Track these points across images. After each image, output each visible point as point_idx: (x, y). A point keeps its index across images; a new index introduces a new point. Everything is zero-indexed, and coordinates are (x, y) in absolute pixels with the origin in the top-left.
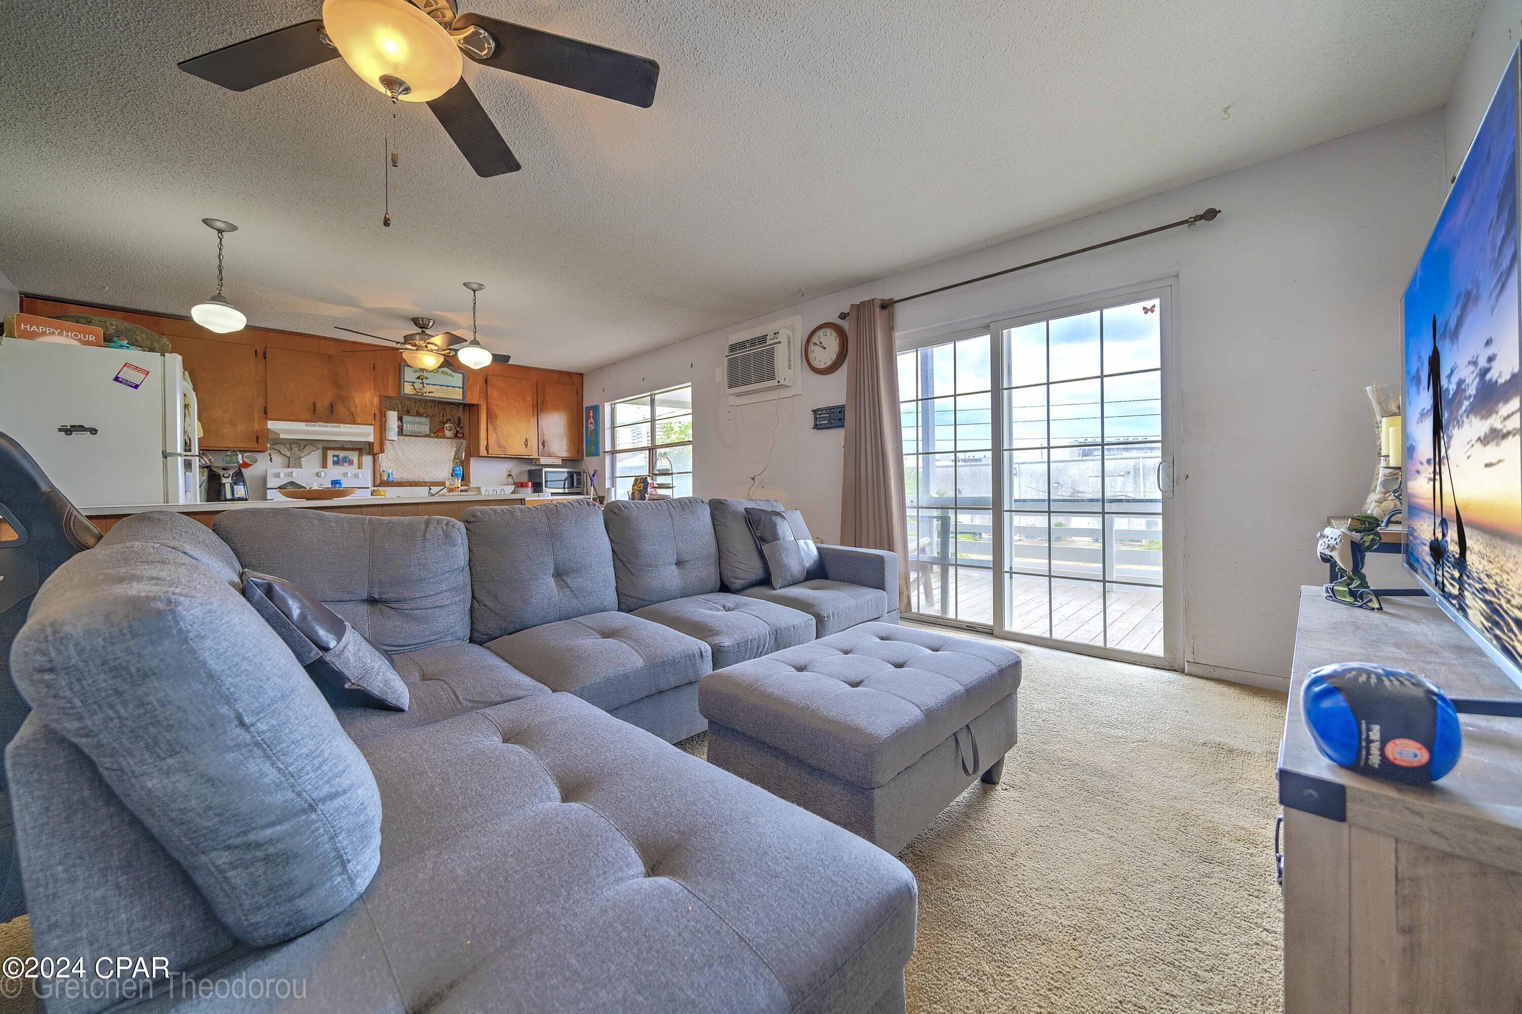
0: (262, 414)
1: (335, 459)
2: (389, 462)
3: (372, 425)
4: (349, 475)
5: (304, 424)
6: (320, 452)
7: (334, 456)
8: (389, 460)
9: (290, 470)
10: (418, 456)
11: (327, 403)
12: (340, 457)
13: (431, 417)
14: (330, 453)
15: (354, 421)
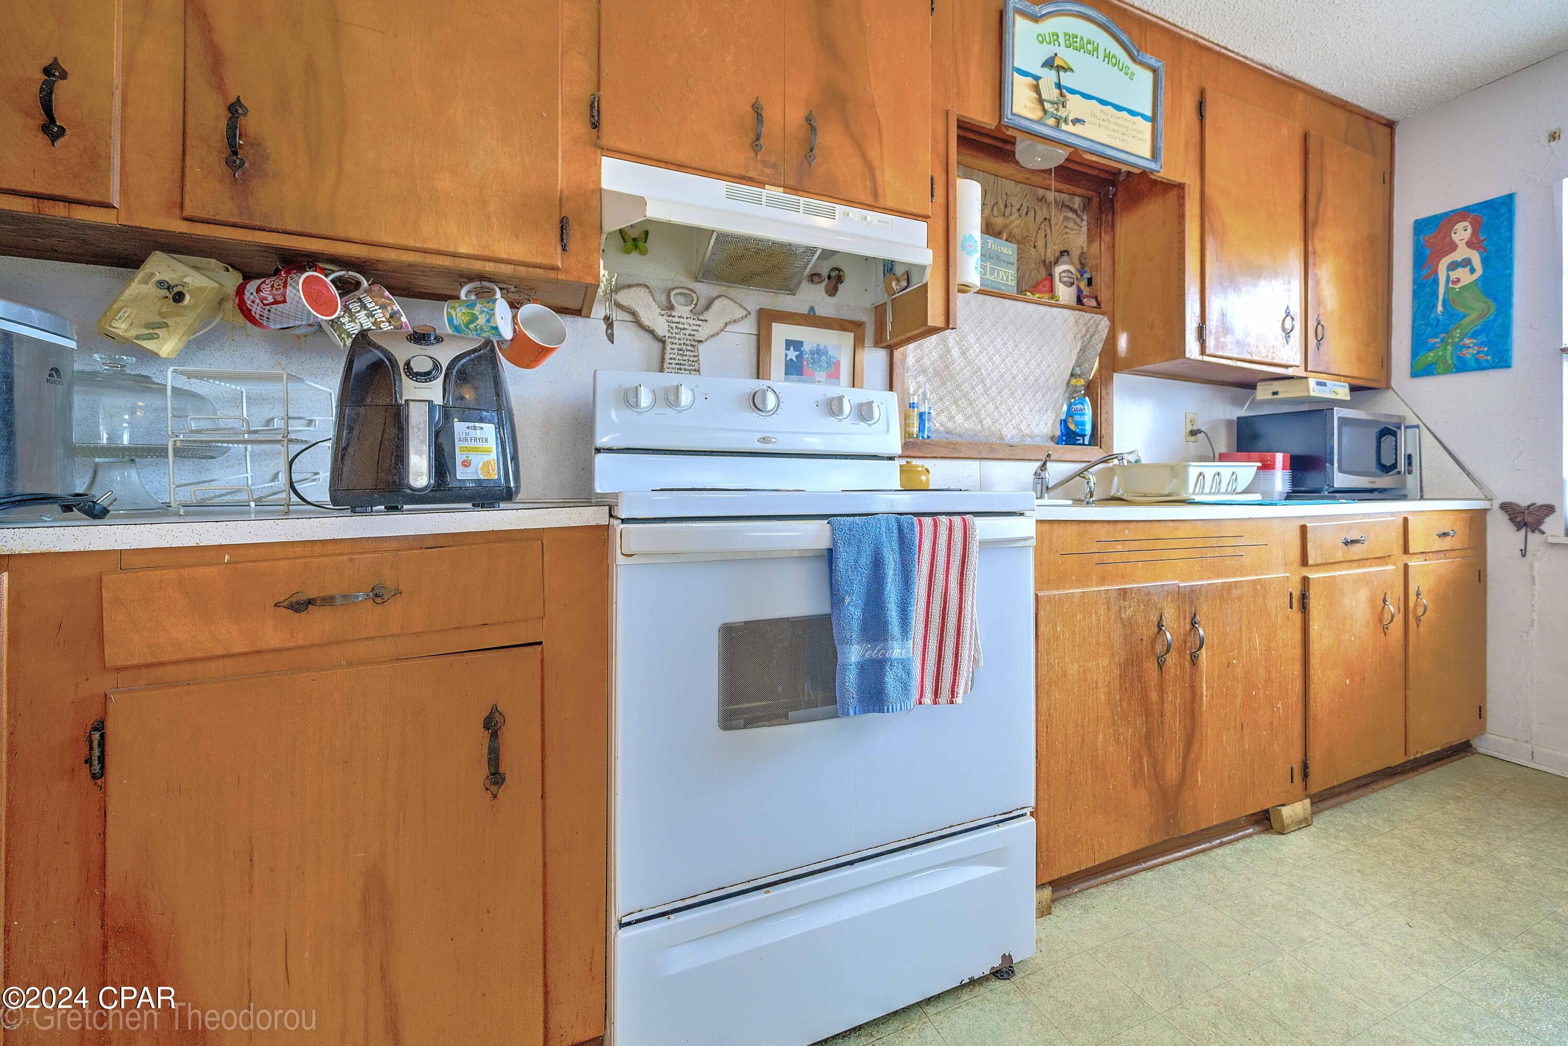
0: (581, 127)
1: (792, 354)
2: (921, 379)
3: (924, 217)
4: (847, 408)
5: (721, 186)
6: (748, 327)
7: (789, 344)
8: (924, 371)
9: (669, 379)
10: (997, 359)
11: (795, 117)
12: (806, 348)
13: (1021, 242)
14: (781, 332)
15: (875, 194)
